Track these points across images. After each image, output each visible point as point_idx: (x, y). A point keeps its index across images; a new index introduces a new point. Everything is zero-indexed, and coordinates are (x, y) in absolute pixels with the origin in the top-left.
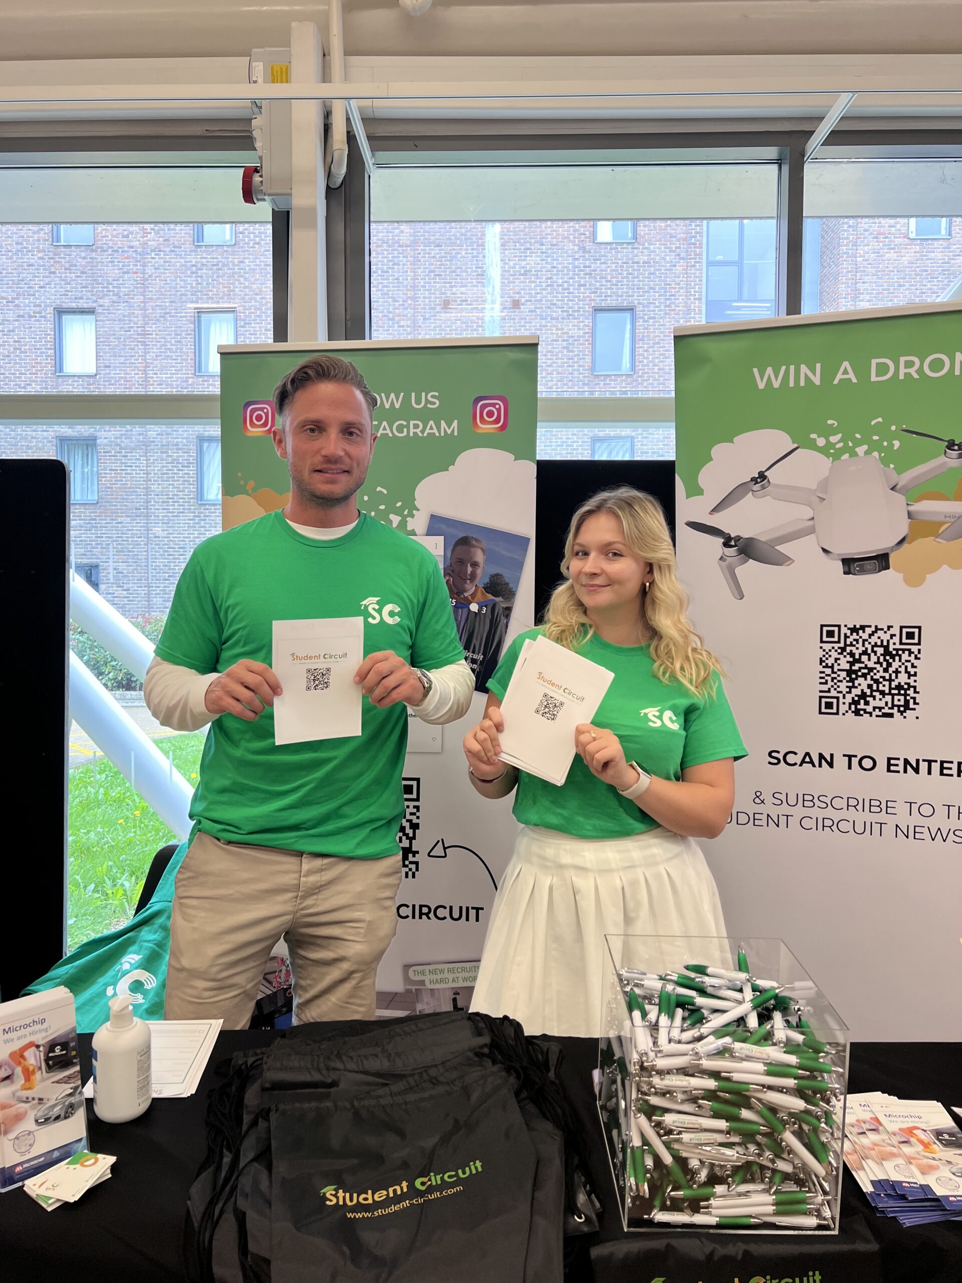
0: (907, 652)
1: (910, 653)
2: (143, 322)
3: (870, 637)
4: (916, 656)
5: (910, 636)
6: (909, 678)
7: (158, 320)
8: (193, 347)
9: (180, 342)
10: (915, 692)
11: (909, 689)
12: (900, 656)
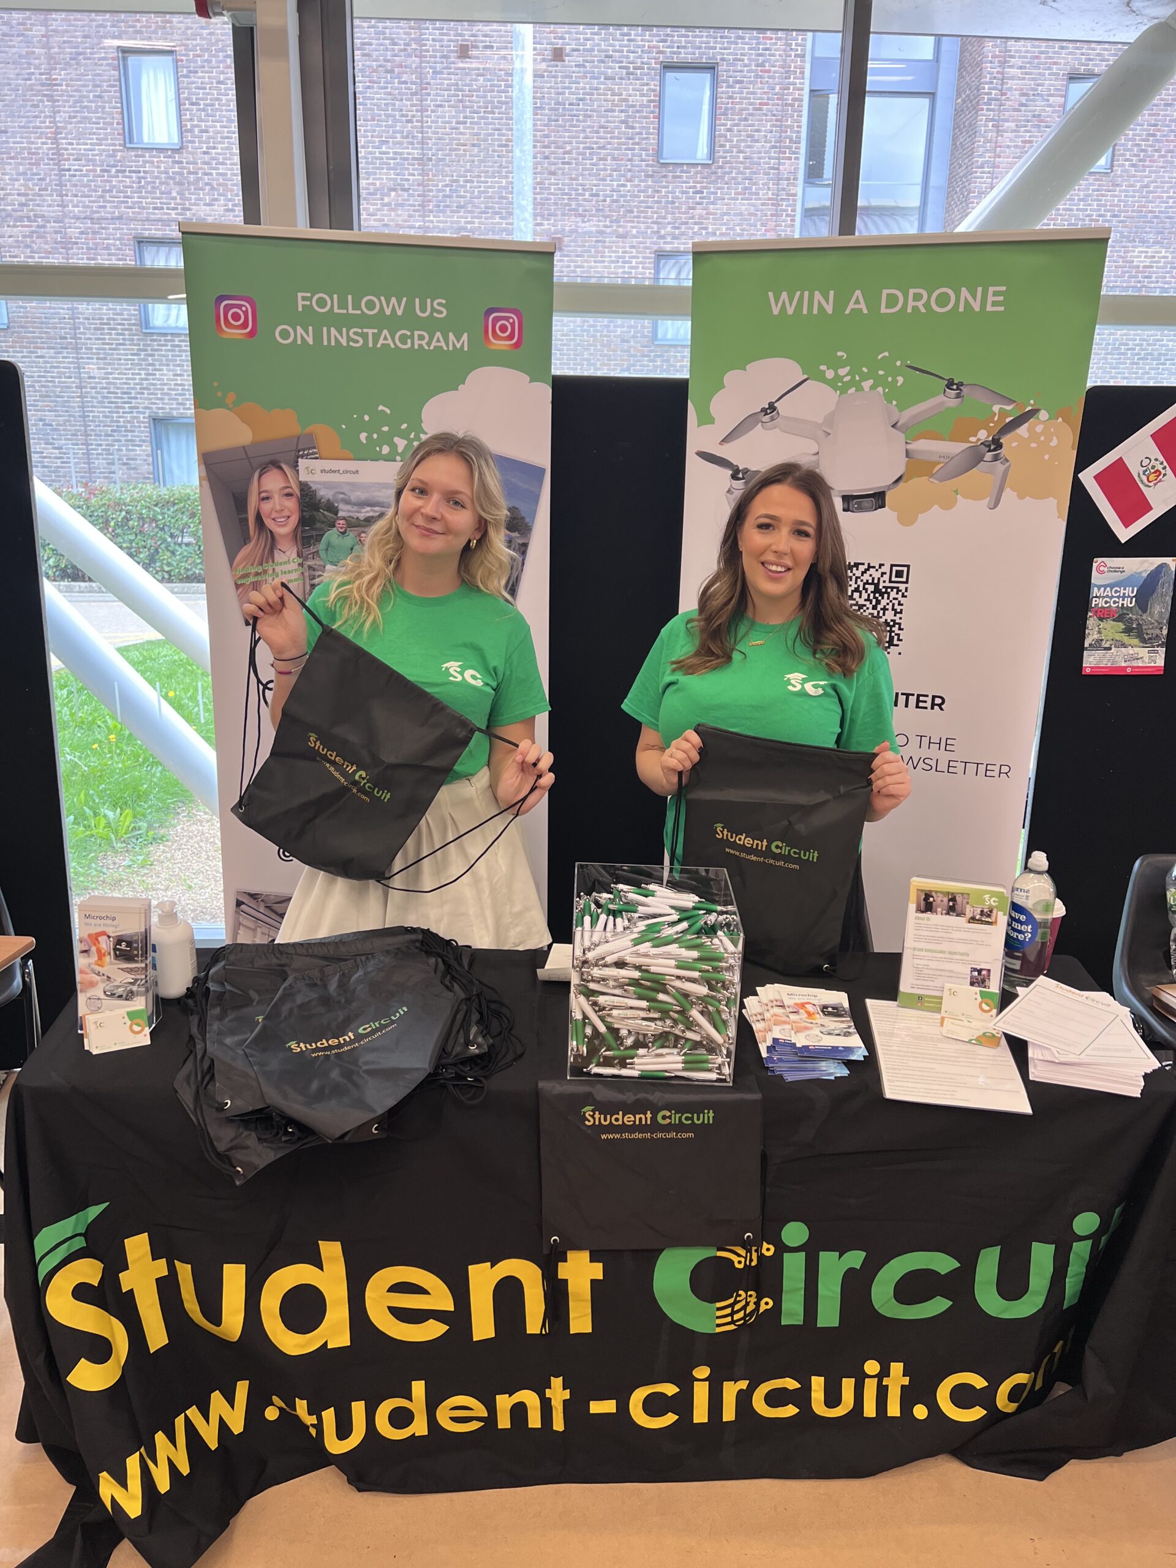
0: (895, 590)
1: (898, 591)
2: (47, 67)
3: (862, 575)
4: (903, 594)
5: (899, 574)
6: (895, 615)
7: (67, 64)
8: (119, 105)
9: (100, 97)
10: (900, 629)
11: (894, 626)
12: (889, 594)
